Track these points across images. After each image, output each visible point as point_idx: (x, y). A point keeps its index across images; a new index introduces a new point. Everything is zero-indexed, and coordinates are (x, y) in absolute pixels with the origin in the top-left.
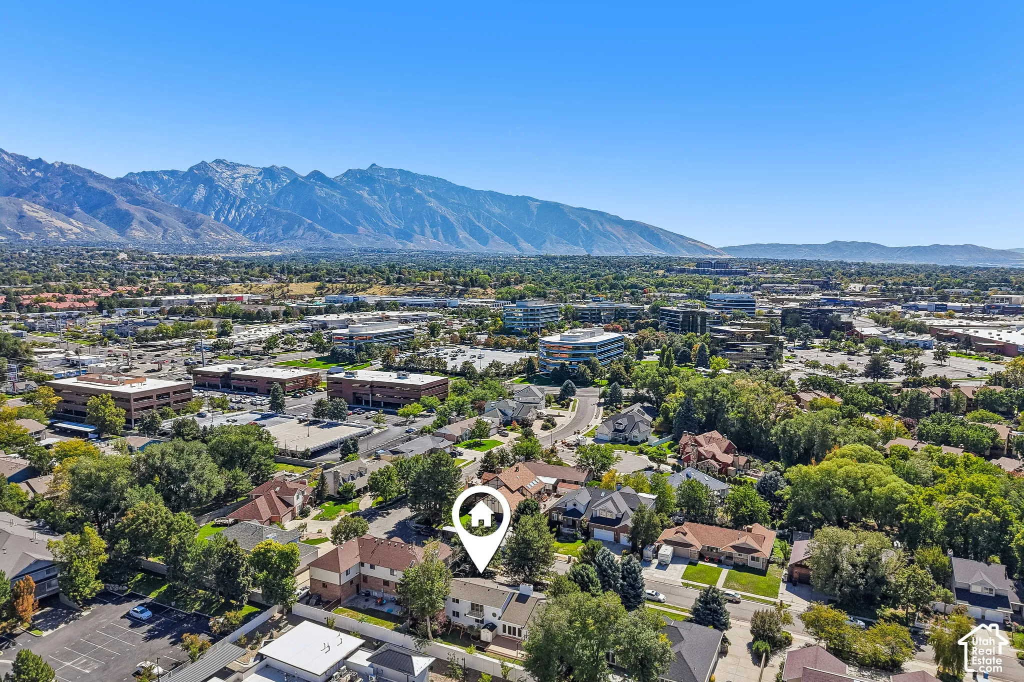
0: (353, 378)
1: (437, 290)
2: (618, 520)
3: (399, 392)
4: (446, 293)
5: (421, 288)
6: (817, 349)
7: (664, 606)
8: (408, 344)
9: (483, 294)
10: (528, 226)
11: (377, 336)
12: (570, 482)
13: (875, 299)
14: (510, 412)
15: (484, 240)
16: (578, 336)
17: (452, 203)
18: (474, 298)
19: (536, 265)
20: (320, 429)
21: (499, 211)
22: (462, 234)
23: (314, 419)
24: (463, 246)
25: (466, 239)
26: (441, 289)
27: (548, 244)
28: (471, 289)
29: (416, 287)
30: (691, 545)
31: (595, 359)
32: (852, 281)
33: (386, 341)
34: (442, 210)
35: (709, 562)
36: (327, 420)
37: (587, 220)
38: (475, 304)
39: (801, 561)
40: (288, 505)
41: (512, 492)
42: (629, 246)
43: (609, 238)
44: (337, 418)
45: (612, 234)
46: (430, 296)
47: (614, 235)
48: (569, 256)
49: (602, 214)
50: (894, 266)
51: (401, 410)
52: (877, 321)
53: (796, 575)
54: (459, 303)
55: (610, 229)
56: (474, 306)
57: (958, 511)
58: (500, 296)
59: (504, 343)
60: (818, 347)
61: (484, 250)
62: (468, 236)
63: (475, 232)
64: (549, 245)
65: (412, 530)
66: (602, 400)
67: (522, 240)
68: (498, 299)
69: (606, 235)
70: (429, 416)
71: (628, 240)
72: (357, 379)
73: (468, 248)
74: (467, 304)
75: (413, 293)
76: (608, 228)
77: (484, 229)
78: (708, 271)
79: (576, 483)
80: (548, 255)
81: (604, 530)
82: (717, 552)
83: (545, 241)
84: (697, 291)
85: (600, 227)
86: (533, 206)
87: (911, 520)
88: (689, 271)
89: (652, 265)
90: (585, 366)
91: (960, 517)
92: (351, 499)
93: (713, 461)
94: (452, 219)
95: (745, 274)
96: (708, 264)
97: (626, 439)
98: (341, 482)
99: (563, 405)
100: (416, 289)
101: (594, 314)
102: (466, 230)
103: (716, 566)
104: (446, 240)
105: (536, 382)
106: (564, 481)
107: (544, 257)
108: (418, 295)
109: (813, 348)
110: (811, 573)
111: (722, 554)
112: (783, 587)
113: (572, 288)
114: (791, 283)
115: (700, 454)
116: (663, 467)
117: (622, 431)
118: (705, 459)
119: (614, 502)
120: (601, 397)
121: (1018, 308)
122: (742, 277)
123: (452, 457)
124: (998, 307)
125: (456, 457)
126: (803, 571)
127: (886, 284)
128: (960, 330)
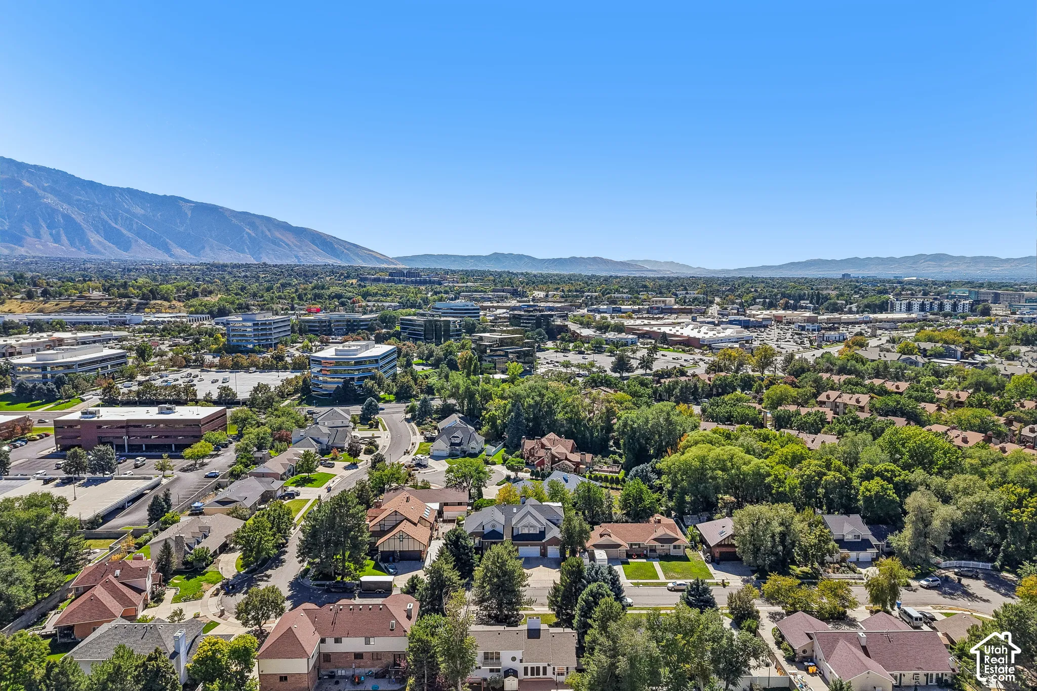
0: (95, 419)
1: (104, 304)
2: (542, 534)
3: (154, 431)
4: (119, 308)
5: (82, 303)
6: (551, 351)
7: (635, 609)
8: (121, 372)
9: (170, 307)
10: (182, 229)
11: (81, 364)
12: (453, 504)
13: (563, 304)
14: (325, 440)
15: (125, 245)
16: (357, 350)
17: (78, 200)
18: (157, 312)
19: (204, 273)
20: (84, 489)
21: (142, 212)
22: (94, 238)
23: (66, 476)
24: (97, 252)
25: (99, 243)
26: (110, 303)
27: (207, 249)
28: (153, 302)
29: (73, 301)
30: (619, 546)
31: (380, 373)
32: (534, 289)
33: (90, 370)
34: (64, 208)
35: (637, 558)
36: (88, 475)
37: (252, 225)
38: (165, 319)
39: (721, 541)
40: (139, 591)
41: (415, 524)
42: (301, 254)
43: (279, 245)
44: (103, 471)
45: (281, 240)
46: (97, 312)
47: (284, 242)
48: (243, 265)
49: (268, 219)
50: (549, 276)
51: (188, 452)
52: (581, 324)
53: (717, 555)
54: (143, 319)
55: (280, 236)
56: (164, 322)
57: (815, 476)
58: (192, 309)
59: (245, 363)
60: (551, 349)
61: (126, 256)
62: (101, 239)
63: (112, 235)
64: (209, 252)
65: (315, 590)
66: (409, 416)
67: (174, 245)
68: (191, 313)
69: (275, 242)
70: (217, 455)
71: (300, 247)
72: (101, 419)
73: (102, 254)
74: (154, 320)
75: (70, 309)
76: (278, 234)
77: (125, 232)
78: (404, 280)
79: (460, 504)
80: (216, 262)
81: (529, 547)
82: (639, 547)
83: (203, 248)
84: (408, 300)
85: (268, 233)
86: (186, 208)
87: (781, 489)
88: (384, 281)
89: (342, 274)
90: (373, 382)
91: (817, 480)
92: (204, 568)
93: (567, 462)
94: (79, 219)
95: (440, 283)
96: (400, 273)
97: (464, 452)
98: (187, 548)
99: (371, 426)
100: (75, 304)
101: (325, 326)
102: (98, 233)
103: (645, 560)
104: (72, 244)
105: (316, 403)
106: (446, 504)
107: (212, 265)
108: (78, 311)
109: (548, 349)
110: (737, 549)
111: (646, 548)
112: (710, 567)
113: (272, 299)
114: (485, 292)
115: (553, 457)
116: (520, 475)
117: (459, 444)
118: (560, 460)
119: (533, 516)
120: (407, 413)
121: (672, 309)
122: (438, 286)
123: (289, 498)
124: (658, 308)
125: (294, 498)
126: (724, 550)
127: (563, 291)
128: (647, 329)
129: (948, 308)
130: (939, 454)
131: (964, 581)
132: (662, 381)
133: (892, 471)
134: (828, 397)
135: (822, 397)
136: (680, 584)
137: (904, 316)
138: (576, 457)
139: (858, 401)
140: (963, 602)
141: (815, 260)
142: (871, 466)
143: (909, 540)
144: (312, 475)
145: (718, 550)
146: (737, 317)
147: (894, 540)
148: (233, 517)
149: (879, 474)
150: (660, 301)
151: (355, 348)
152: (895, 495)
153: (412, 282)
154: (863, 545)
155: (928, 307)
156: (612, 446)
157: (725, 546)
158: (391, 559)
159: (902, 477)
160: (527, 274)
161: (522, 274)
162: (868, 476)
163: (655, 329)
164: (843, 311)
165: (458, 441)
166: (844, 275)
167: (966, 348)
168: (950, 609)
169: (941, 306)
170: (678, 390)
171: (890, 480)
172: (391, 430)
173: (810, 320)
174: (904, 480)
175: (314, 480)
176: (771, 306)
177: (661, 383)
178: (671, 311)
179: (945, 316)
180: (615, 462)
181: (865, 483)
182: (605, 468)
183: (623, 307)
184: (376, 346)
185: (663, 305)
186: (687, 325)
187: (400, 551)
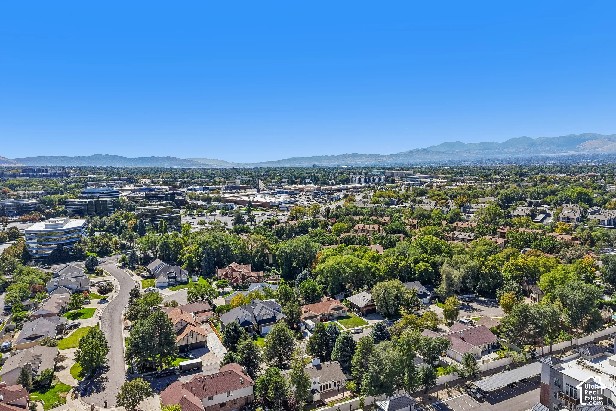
2: (274, 318)
13: (168, 187)
30: (317, 316)
32: (141, 178)
35: (326, 321)
39: (366, 304)
52: (190, 198)
53: (365, 312)
57: (395, 265)
81: (268, 326)
82: (327, 315)
87: (380, 274)
91: (397, 267)
93: (252, 277)
97: (179, 282)
98: (33, 372)
99: (98, 274)
103: (330, 322)
110: (376, 307)
112: (363, 319)
114: (106, 180)
115: (244, 275)
116: (226, 290)
117: (175, 277)
118: (248, 277)
119: (267, 308)
120: (119, 262)
121: (239, 187)
122: (67, 178)
123: (75, 328)
124: (231, 187)
125: (78, 328)
126: (368, 308)
127: (163, 178)
128: (235, 199)
129: (377, 181)
130: (443, 247)
131: (470, 304)
132: (272, 227)
133: (427, 258)
134: (359, 228)
135: (356, 228)
136: (358, 330)
137: (359, 185)
138: (255, 274)
139: (373, 228)
140: (475, 313)
141: (296, 158)
142: (417, 257)
143: (446, 289)
144: (79, 311)
145: (365, 309)
146: (279, 190)
147: (437, 290)
148: (48, 346)
149: (422, 260)
150: (232, 183)
151: (59, 222)
152: (432, 269)
153: (44, 176)
154: (424, 295)
155: (368, 180)
156: (266, 266)
157: (368, 306)
158: (186, 350)
159: (432, 260)
160: (126, 168)
161: (122, 168)
162: (417, 262)
163: (239, 199)
164: (329, 184)
165: (173, 275)
166: (313, 165)
167: (398, 199)
168: (473, 317)
169: (374, 179)
170: (287, 231)
171: (428, 262)
172: (113, 275)
173: (317, 189)
174: (433, 262)
175: (83, 314)
176: (293, 183)
177: (271, 228)
178: (240, 188)
179: (376, 184)
180: (276, 274)
181: (417, 265)
182: (271, 278)
183: (210, 187)
184: (71, 220)
185: (233, 185)
186: (257, 196)
187: (191, 344)
